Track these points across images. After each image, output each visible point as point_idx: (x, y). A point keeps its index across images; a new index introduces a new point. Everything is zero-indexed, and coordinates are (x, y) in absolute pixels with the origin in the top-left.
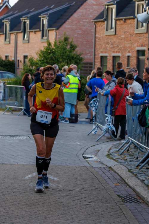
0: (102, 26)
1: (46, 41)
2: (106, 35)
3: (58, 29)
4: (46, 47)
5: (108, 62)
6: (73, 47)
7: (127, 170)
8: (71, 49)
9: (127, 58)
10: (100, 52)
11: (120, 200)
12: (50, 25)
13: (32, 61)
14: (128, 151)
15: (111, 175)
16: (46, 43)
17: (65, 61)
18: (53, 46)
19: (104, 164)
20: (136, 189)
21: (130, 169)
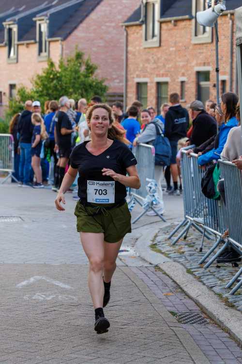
0: (137, 33)
1: (46, 59)
2: (145, 48)
3: (65, 39)
4: (47, 69)
5: (149, 92)
6: (90, 69)
7: (185, 270)
8: (87, 72)
9: (180, 84)
10: (135, 76)
11: (174, 319)
12: (52, 34)
13: (24, 93)
14: (185, 238)
15: (158, 279)
16: (46, 63)
17: (77, 93)
18: (57, 68)
19: (147, 261)
20: (200, 302)
21: (188, 268)
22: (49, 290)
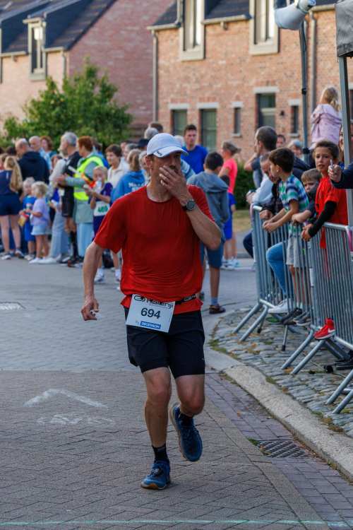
0: (172, 40)
1: (42, 77)
2: (183, 62)
3: (69, 48)
4: (47, 92)
6: (108, 92)
7: (264, 378)
8: (102, 96)
9: (233, 112)
10: (169, 101)
11: (258, 450)
12: (50, 41)
13: (14, 125)
14: (259, 331)
15: (227, 391)
16: (45, 83)
17: (89, 125)
18: (60, 89)
20: (292, 425)
21: (269, 374)
22: (72, 409)
